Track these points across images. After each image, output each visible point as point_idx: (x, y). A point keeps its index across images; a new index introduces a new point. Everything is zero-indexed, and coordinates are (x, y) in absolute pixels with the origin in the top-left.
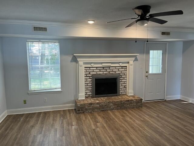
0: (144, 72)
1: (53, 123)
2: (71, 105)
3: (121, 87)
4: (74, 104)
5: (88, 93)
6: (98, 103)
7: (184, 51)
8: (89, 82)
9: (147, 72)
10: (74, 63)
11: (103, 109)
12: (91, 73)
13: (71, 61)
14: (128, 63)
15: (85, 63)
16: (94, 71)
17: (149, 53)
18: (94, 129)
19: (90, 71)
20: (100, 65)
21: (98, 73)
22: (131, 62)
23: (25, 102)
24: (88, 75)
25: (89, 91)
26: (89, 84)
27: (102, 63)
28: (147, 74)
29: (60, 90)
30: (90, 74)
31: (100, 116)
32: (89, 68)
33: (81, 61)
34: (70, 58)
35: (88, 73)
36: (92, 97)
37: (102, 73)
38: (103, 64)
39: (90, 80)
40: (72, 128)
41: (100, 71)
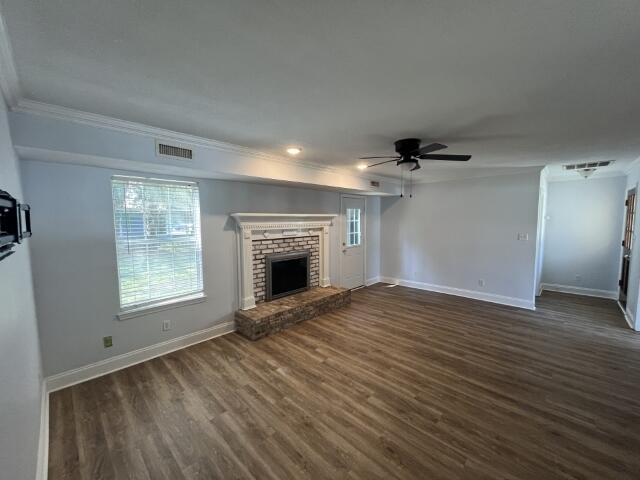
0: (341, 245)
1: (224, 376)
2: (226, 324)
3: (312, 274)
4: (232, 323)
5: (259, 294)
6: (290, 311)
7: (383, 210)
8: (260, 271)
9: (344, 244)
10: (232, 233)
11: (299, 320)
12: (264, 252)
13: (225, 229)
14: (321, 229)
15: (254, 232)
16: (270, 247)
17: (345, 213)
18: (324, 363)
19: (261, 247)
20: (280, 236)
21: (276, 251)
22: (326, 229)
23: (108, 342)
24: (258, 257)
25: (260, 289)
26: (260, 276)
27: (283, 231)
28: (344, 248)
29: (202, 295)
30: (261, 253)
31: (303, 334)
32: (259, 243)
33: (247, 229)
34: (223, 221)
35: (258, 252)
36: (266, 301)
37: (282, 250)
38: (286, 233)
39: (262, 266)
40: (278, 373)
41: (279, 247)
